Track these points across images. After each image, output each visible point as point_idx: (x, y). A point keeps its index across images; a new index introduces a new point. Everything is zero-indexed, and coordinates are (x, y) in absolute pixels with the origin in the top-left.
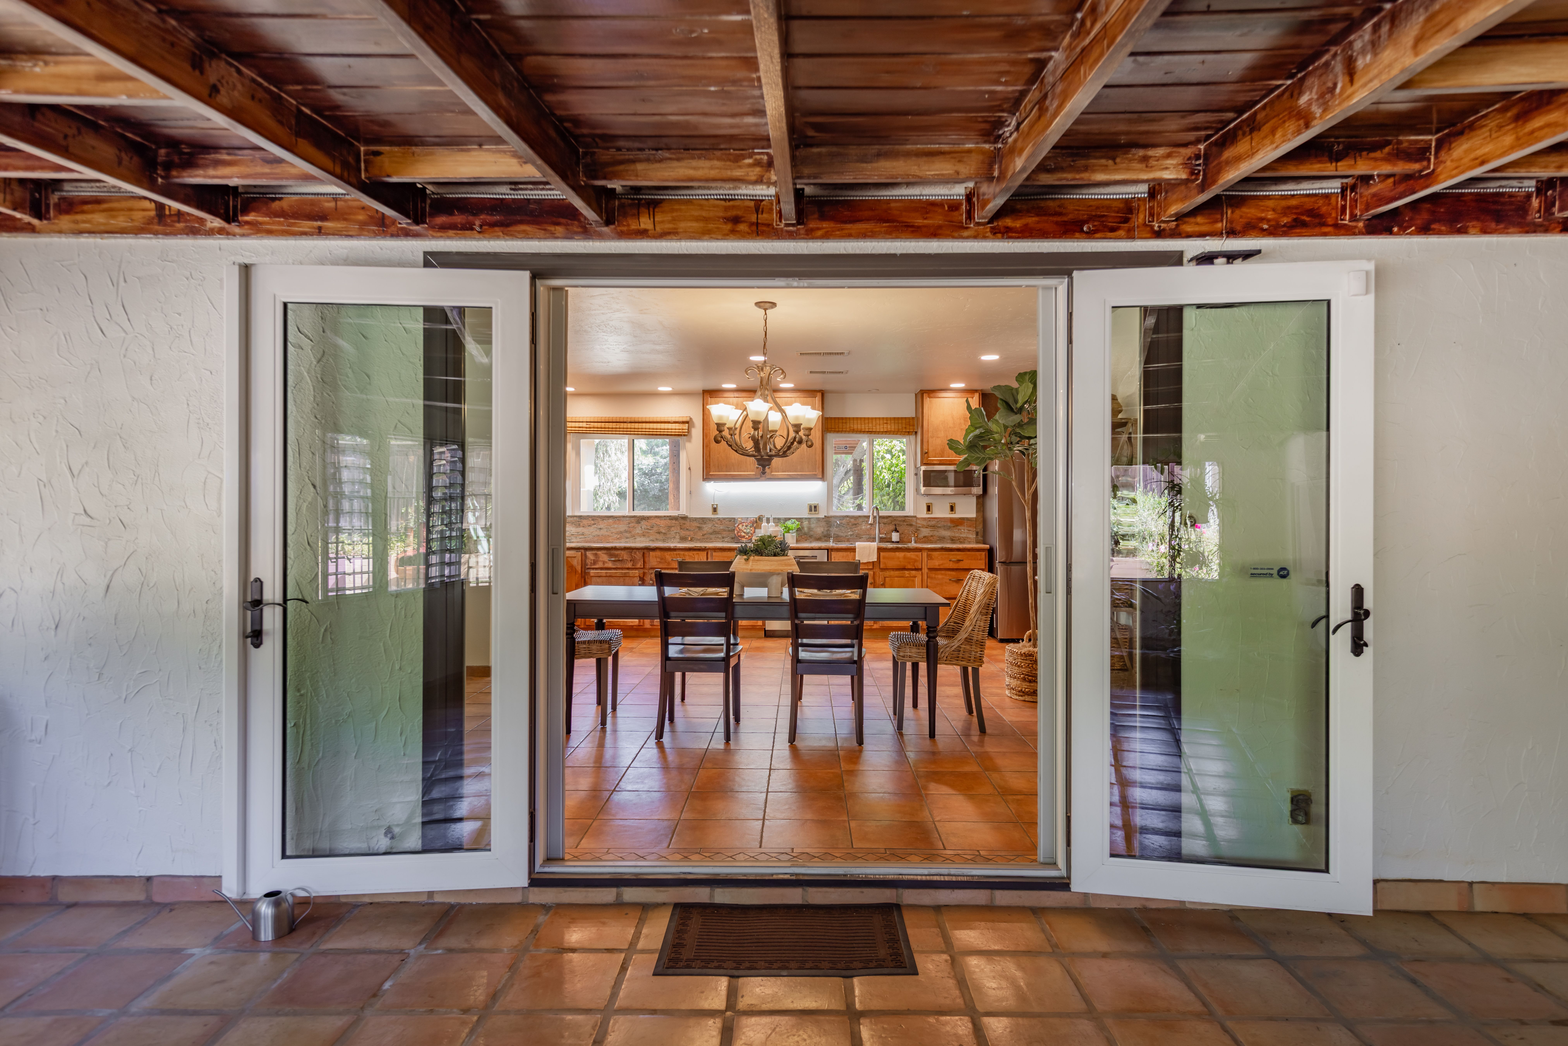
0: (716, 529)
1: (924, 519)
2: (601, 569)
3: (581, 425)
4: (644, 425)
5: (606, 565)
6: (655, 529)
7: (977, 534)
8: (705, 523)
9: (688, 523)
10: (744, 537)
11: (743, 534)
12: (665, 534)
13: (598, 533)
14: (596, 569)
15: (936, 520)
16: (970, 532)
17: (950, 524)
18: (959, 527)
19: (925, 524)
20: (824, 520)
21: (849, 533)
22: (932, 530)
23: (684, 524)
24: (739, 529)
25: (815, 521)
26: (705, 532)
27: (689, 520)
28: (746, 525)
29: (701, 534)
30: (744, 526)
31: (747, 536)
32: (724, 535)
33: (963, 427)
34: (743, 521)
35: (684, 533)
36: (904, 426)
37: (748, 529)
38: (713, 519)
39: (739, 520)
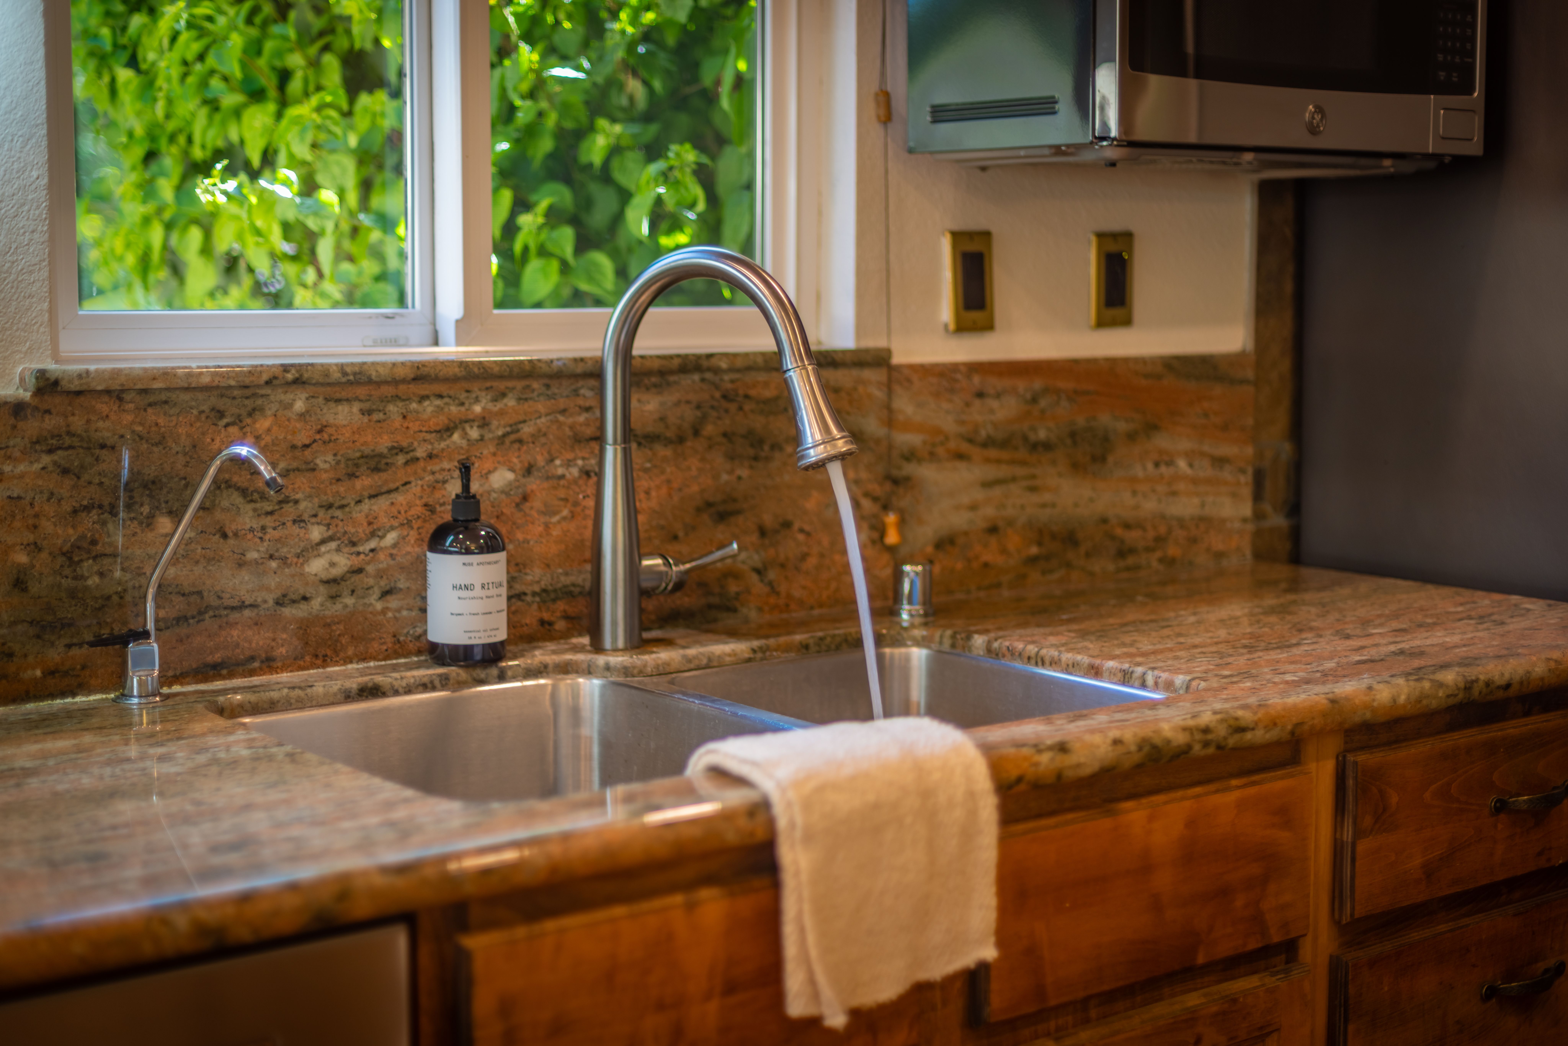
1: (945, 377)
7: (1260, 482)
15: (1021, 385)
16: (1227, 474)
17: (1103, 419)
18: (1162, 441)
19: (949, 424)
20: (32, 426)
21: (317, 566)
22: (992, 472)
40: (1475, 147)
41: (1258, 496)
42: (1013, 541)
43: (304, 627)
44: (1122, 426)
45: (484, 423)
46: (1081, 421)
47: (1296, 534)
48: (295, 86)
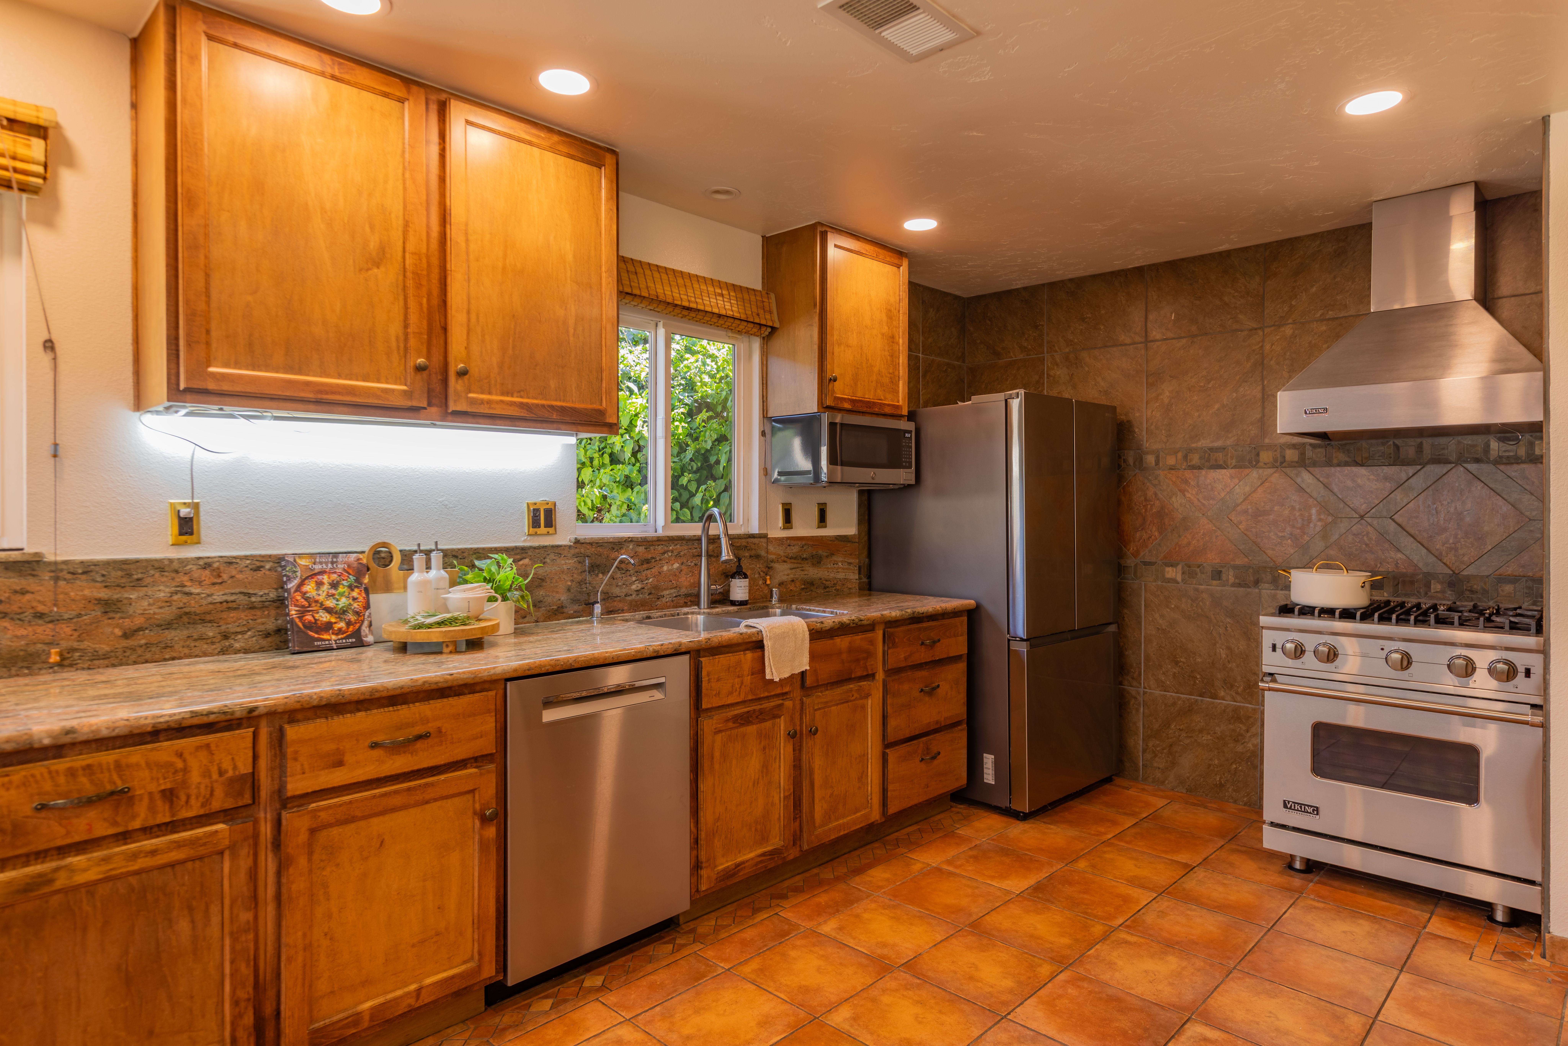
0: (194, 606)
1: (781, 541)
7: (859, 571)
8: (138, 583)
9: (42, 589)
10: (328, 626)
11: (324, 617)
15: (799, 543)
16: (851, 567)
17: (820, 552)
18: (835, 558)
19: (782, 553)
20: (573, 551)
21: (634, 587)
22: (793, 566)
23: (23, 592)
24: (307, 599)
25: (552, 556)
26: (139, 621)
27: (47, 576)
28: (334, 585)
29: (118, 632)
30: (326, 587)
31: (342, 625)
32: (232, 628)
33: (885, 329)
34: (318, 567)
35: (22, 632)
36: (755, 310)
37: (342, 595)
38: (176, 565)
39: (303, 562)
40: (913, 482)
41: (860, 573)
42: (798, 584)
43: (631, 602)
44: (825, 554)
45: (672, 552)
46: (814, 553)
47: (870, 584)
48: (596, 463)
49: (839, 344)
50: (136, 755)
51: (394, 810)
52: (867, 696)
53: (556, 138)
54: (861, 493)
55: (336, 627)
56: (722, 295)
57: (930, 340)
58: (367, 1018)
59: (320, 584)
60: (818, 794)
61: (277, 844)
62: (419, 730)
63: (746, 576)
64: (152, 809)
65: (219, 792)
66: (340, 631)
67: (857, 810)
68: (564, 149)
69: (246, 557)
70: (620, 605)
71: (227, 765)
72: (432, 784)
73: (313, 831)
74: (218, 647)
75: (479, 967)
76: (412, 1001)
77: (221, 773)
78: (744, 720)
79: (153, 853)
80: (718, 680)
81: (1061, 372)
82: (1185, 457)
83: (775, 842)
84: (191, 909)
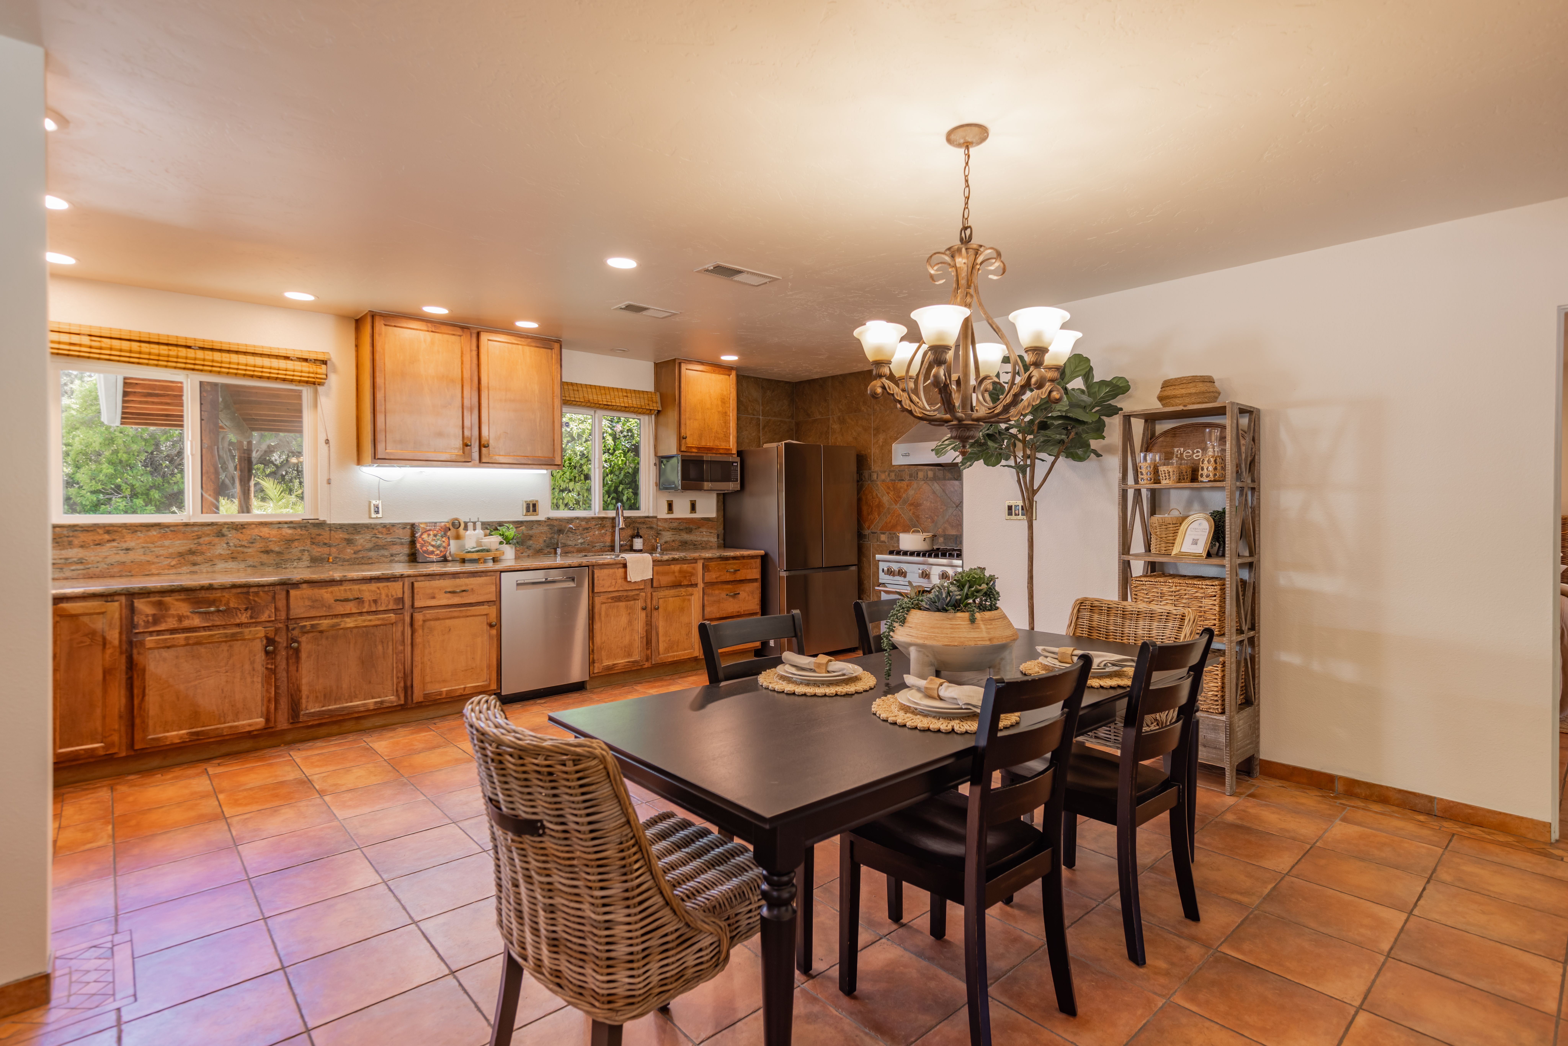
0: (380, 542)
1: (666, 520)
2: (173, 631)
3: (75, 339)
4: (234, 358)
5: (186, 623)
6: (259, 545)
7: (718, 536)
8: (359, 533)
9: (326, 534)
10: (432, 552)
11: (431, 549)
12: (279, 553)
13: (122, 557)
14: (159, 633)
15: (678, 521)
16: (713, 535)
17: (691, 526)
18: (701, 530)
19: (666, 526)
20: (547, 523)
21: (579, 541)
22: (674, 533)
23: (319, 535)
24: (424, 541)
25: (536, 526)
26: (360, 548)
27: (327, 529)
28: (435, 536)
29: (352, 552)
30: (432, 536)
31: (438, 552)
32: (394, 552)
33: (720, 409)
34: (428, 528)
35: (319, 550)
36: (646, 402)
37: (438, 540)
38: (373, 526)
39: (422, 526)
40: (739, 488)
41: (718, 538)
42: (677, 543)
44: (695, 527)
45: (599, 524)
46: (688, 526)
47: (724, 544)
48: (577, 479)
49: (690, 419)
50: (364, 587)
51: (454, 618)
52: (691, 595)
53: (529, 340)
54: (718, 495)
55: (436, 553)
56: (627, 396)
57: (767, 408)
58: (444, 694)
59: (429, 535)
60: (661, 639)
61: (412, 624)
62: (463, 588)
63: (641, 537)
64: (370, 605)
65: (391, 603)
66: (437, 555)
67: (685, 650)
68: (534, 344)
69: (399, 524)
70: (572, 549)
71: (394, 593)
72: (470, 610)
73: (424, 621)
74: (389, 559)
75: (489, 685)
76: (462, 691)
77: (392, 596)
78: (618, 599)
79: (370, 620)
80: (603, 580)
81: (836, 427)
82: (889, 474)
83: (636, 657)
84: (382, 642)
